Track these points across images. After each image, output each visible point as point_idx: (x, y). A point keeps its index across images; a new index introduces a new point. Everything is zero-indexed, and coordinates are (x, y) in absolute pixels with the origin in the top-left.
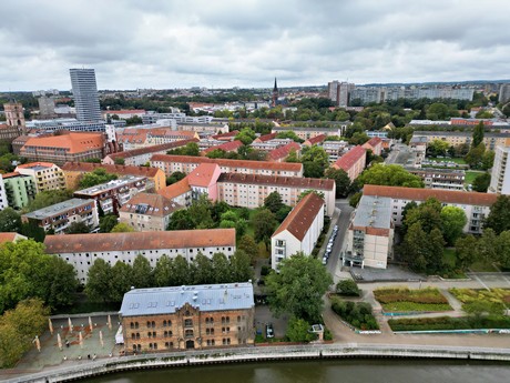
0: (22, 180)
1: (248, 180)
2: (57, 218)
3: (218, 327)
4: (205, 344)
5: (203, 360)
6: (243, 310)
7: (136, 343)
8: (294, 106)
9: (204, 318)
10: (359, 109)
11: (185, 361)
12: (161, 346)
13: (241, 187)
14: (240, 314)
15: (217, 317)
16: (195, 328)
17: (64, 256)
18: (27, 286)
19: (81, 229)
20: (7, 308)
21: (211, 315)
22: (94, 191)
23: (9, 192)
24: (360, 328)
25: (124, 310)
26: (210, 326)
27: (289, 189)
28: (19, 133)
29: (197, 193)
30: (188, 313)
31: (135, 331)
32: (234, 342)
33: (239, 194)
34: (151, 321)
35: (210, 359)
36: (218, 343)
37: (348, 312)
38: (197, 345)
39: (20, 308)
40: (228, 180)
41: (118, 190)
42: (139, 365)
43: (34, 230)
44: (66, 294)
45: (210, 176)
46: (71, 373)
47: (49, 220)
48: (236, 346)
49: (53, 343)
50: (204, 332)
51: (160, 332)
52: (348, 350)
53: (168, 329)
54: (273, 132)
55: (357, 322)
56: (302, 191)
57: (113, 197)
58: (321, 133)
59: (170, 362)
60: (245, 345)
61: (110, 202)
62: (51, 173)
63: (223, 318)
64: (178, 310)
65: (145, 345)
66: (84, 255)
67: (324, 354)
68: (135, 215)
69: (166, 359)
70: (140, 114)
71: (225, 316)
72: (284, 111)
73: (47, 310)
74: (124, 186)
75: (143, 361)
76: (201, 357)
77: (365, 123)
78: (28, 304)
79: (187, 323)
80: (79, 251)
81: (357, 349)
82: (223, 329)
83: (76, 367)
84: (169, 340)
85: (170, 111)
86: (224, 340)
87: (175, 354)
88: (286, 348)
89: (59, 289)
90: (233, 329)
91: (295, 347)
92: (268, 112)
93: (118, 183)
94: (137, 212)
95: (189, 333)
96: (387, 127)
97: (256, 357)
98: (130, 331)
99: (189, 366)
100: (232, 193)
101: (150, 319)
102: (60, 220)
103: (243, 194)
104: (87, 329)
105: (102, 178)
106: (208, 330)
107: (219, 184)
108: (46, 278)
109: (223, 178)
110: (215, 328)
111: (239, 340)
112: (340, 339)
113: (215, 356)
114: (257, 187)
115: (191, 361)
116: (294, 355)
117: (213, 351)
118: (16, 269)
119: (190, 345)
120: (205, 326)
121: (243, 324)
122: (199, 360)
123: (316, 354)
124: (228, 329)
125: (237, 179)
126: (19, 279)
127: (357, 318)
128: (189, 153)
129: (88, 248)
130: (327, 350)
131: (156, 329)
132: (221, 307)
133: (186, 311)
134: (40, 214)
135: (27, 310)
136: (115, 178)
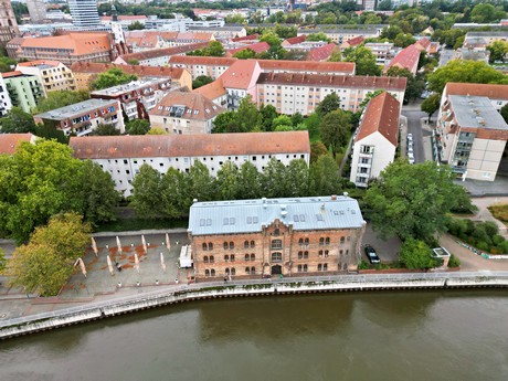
0: (26, 80)
1: (296, 80)
2: (78, 120)
3: (313, 249)
4: (295, 270)
5: (295, 289)
6: (349, 229)
7: (210, 268)
8: (314, 10)
9: (297, 238)
10: (389, 13)
11: (272, 290)
12: (240, 272)
13: (286, 90)
14: (344, 234)
15: (314, 237)
16: (285, 252)
18: (58, 198)
19: (110, 131)
20: (36, 223)
21: (306, 235)
22: (113, 91)
23: (13, 95)
24: (489, 252)
25: (193, 228)
26: (304, 248)
27: (348, 91)
28: (12, 35)
29: (233, 97)
30: (277, 232)
31: (208, 253)
32: (332, 267)
33: (283, 98)
34: (228, 241)
35: (304, 288)
36: (312, 269)
37: (469, 233)
38: (285, 271)
39: (54, 223)
40: (270, 81)
41: (141, 92)
42: (214, 293)
43: (50, 130)
44: (107, 208)
45: (249, 75)
46: (131, 303)
47: (69, 122)
48: (335, 273)
49: (99, 266)
50: (295, 255)
51: (239, 255)
52: (482, 278)
53: (250, 252)
54: (299, 35)
55: (485, 244)
56: (366, 92)
57: (137, 101)
58: (356, 36)
59: (253, 291)
60: (347, 272)
61: (134, 105)
62: (58, 74)
63: (322, 239)
64: (265, 229)
65: (220, 270)
66: (121, 161)
67: (450, 283)
68: (169, 119)
69: (248, 287)
70: (142, 20)
71: (325, 236)
72: (303, 16)
73: (87, 226)
74: (148, 88)
75: (219, 289)
76: (292, 285)
77: (402, 26)
78: (63, 219)
79: (274, 244)
80: (115, 156)
81: (494, 278)
82: (321, 253)
83: (136, 295)
84: (250, 265)
85: (173, 17)
86: (320, 266)
87: (259, 281)
88: (400, 276)
89: (99, 202)
90: (334, 252)
91: (412, 275)
92: (286, 17)
93: (139, 84)
94: (172, 115)
95: (276, 256)
96: (427, 31)
97: (361, 286)
98: (202, 254)
99: (276, 294)
100: (275, 98)
101: (228, 239)
102: (81, 122)
103: (289, 99)
104: (140, 250)
105: (121, 78)
106: (300, 253)
107: (260, 86)
108: (80, 187)
109: (262, 79)
110: (311, 251)
111: (339, 266)
112: (468, 266)
113: (310, 284)
114: (307, 88)
115: (280, 289)
116: (411, 284)
117: (306, 279)
118: (41, 175)
119: (276, 270)
120: (298, 248)
121: (347, 246)
122: (289, 289)
123: (440, 284)
124: (327, 252)
125: (281, 80)
126: (46, 187)
127: (484, 240)
128: (213, 54)
129: (126, 153)
130: (455, 279)
131: (234, 252)
132: (321, 225)
133: (276, 229)
134: (55, 114)
135: (65, 227)
136: (135, 79)
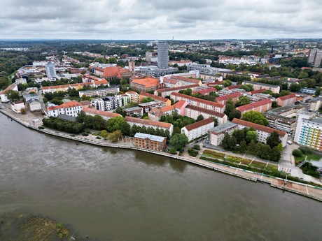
0: (127, 97)
4: (151, 148)
5: (150, 152)
6: (160, 142)
8: (279, 64)
9: (151, 142)
13: (193, 111)
17: (128, 122)
18: (119, 127)
19: (135, 116)
21: (153, 142)
22: (144, 105)
23: (123, 101)
24: (191, 156)
25: (135, 136)
27: (207, 114)
29: (176, 111)
31: (137, 141)
34: (140, 139)
36: (154, 149)
38: (149, 148)
40: (189, 108)
41: (152, 105)
42: (136, 149)
43: (124, 114)
44: (127, 131)
45: (182, 105)
46: (123, 147)
48: (158, 150)
49: (122, 140)
50: (151, 145)
51: (142, 143)
52: (183, 159)
54: (243, 83)
57: (149, 108)
59: (143, 150)
60: (160, 151)
62: (135, 96)
63: (155, 143)
64: (146, 139)
65: (139, 145)
67: (177, 158)
68: (152, 115)
72: (270, 67)
73: (122, 134)
74: (154, 104)
75: (138, 148)
79: (148, 142)
80: (132, 122)
81: (185, 159)
82: (155, 146)
84: (143, 145)
85: (205, 62)
90: (157, 146)
93: (152, 103)
95: (148, 145)
100: (189, 113)
102: (132, 112)
103: (193, 114)
105: (149, 100)
107: (186, 108)
109: (188, 106)
112: (184, 156)
115: (147, 151)
116: (170, 156)
117: (152, 150)
118: (117, 122)
121: (160, 146)
125: (192, 107)
126: (117, 125)
128: (185, 93)
129: (134, 121)
132: (155, 140)
134: (127, 110)
135: (118, 132)
136: (153, 101)
